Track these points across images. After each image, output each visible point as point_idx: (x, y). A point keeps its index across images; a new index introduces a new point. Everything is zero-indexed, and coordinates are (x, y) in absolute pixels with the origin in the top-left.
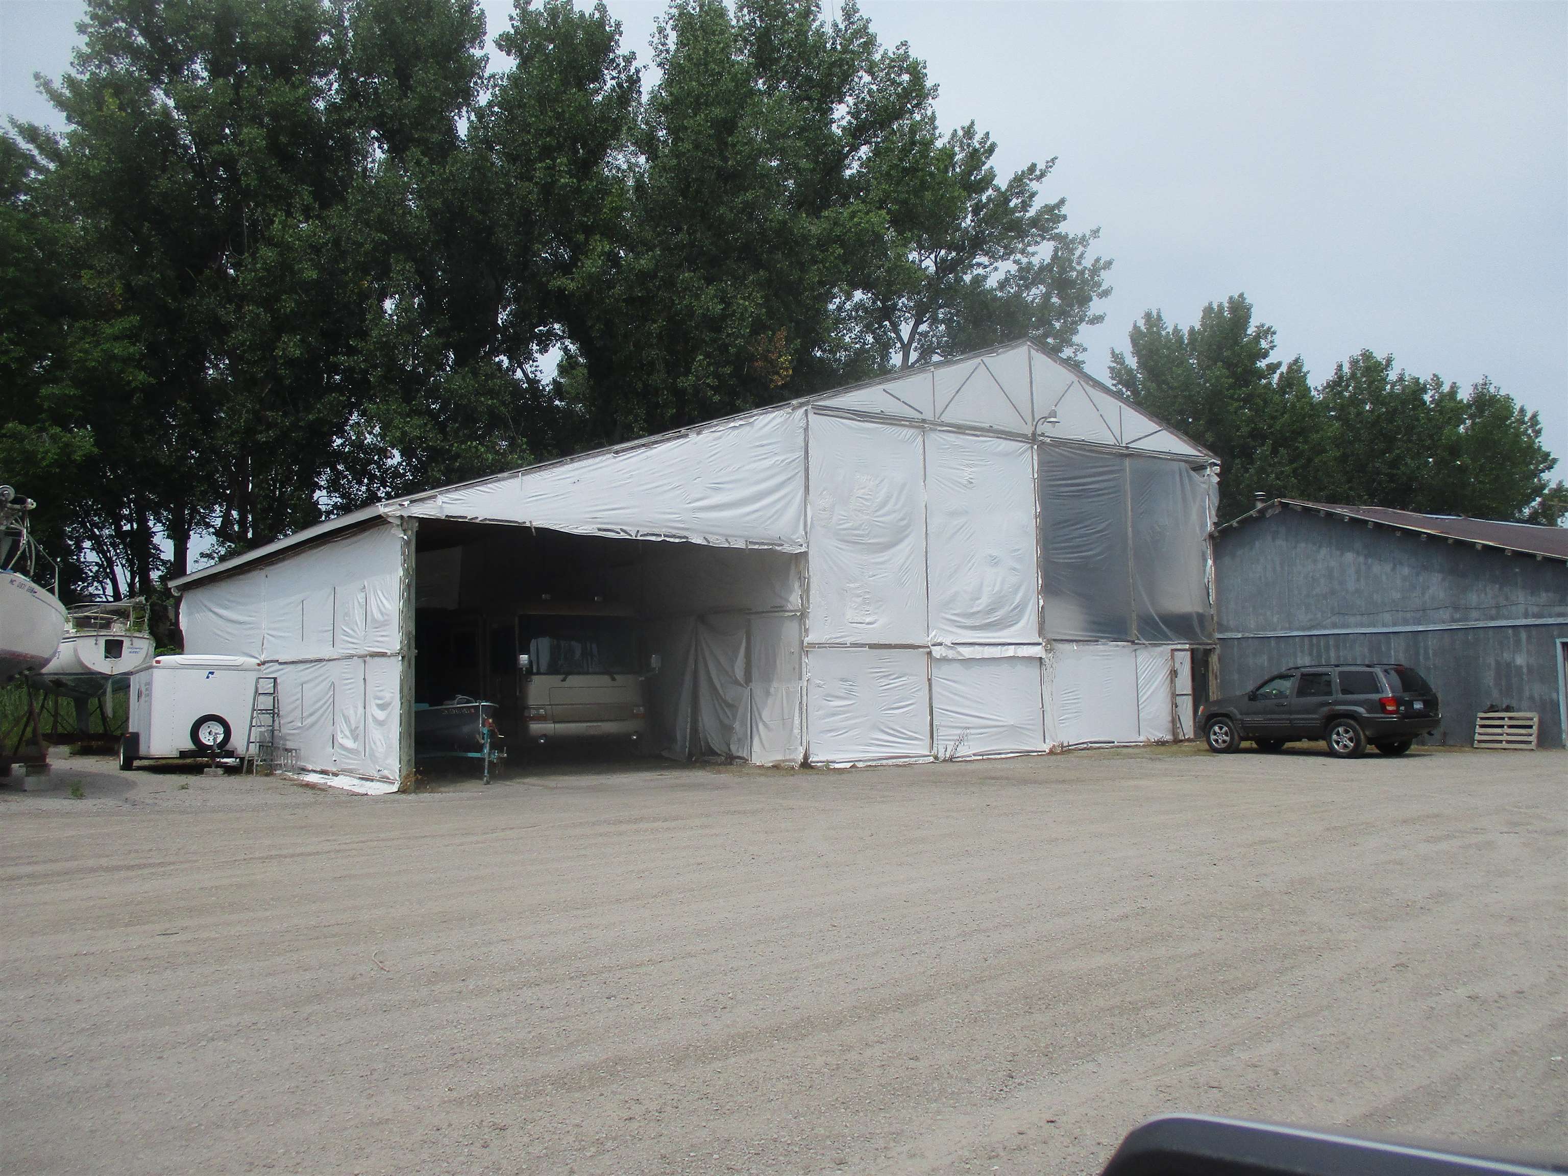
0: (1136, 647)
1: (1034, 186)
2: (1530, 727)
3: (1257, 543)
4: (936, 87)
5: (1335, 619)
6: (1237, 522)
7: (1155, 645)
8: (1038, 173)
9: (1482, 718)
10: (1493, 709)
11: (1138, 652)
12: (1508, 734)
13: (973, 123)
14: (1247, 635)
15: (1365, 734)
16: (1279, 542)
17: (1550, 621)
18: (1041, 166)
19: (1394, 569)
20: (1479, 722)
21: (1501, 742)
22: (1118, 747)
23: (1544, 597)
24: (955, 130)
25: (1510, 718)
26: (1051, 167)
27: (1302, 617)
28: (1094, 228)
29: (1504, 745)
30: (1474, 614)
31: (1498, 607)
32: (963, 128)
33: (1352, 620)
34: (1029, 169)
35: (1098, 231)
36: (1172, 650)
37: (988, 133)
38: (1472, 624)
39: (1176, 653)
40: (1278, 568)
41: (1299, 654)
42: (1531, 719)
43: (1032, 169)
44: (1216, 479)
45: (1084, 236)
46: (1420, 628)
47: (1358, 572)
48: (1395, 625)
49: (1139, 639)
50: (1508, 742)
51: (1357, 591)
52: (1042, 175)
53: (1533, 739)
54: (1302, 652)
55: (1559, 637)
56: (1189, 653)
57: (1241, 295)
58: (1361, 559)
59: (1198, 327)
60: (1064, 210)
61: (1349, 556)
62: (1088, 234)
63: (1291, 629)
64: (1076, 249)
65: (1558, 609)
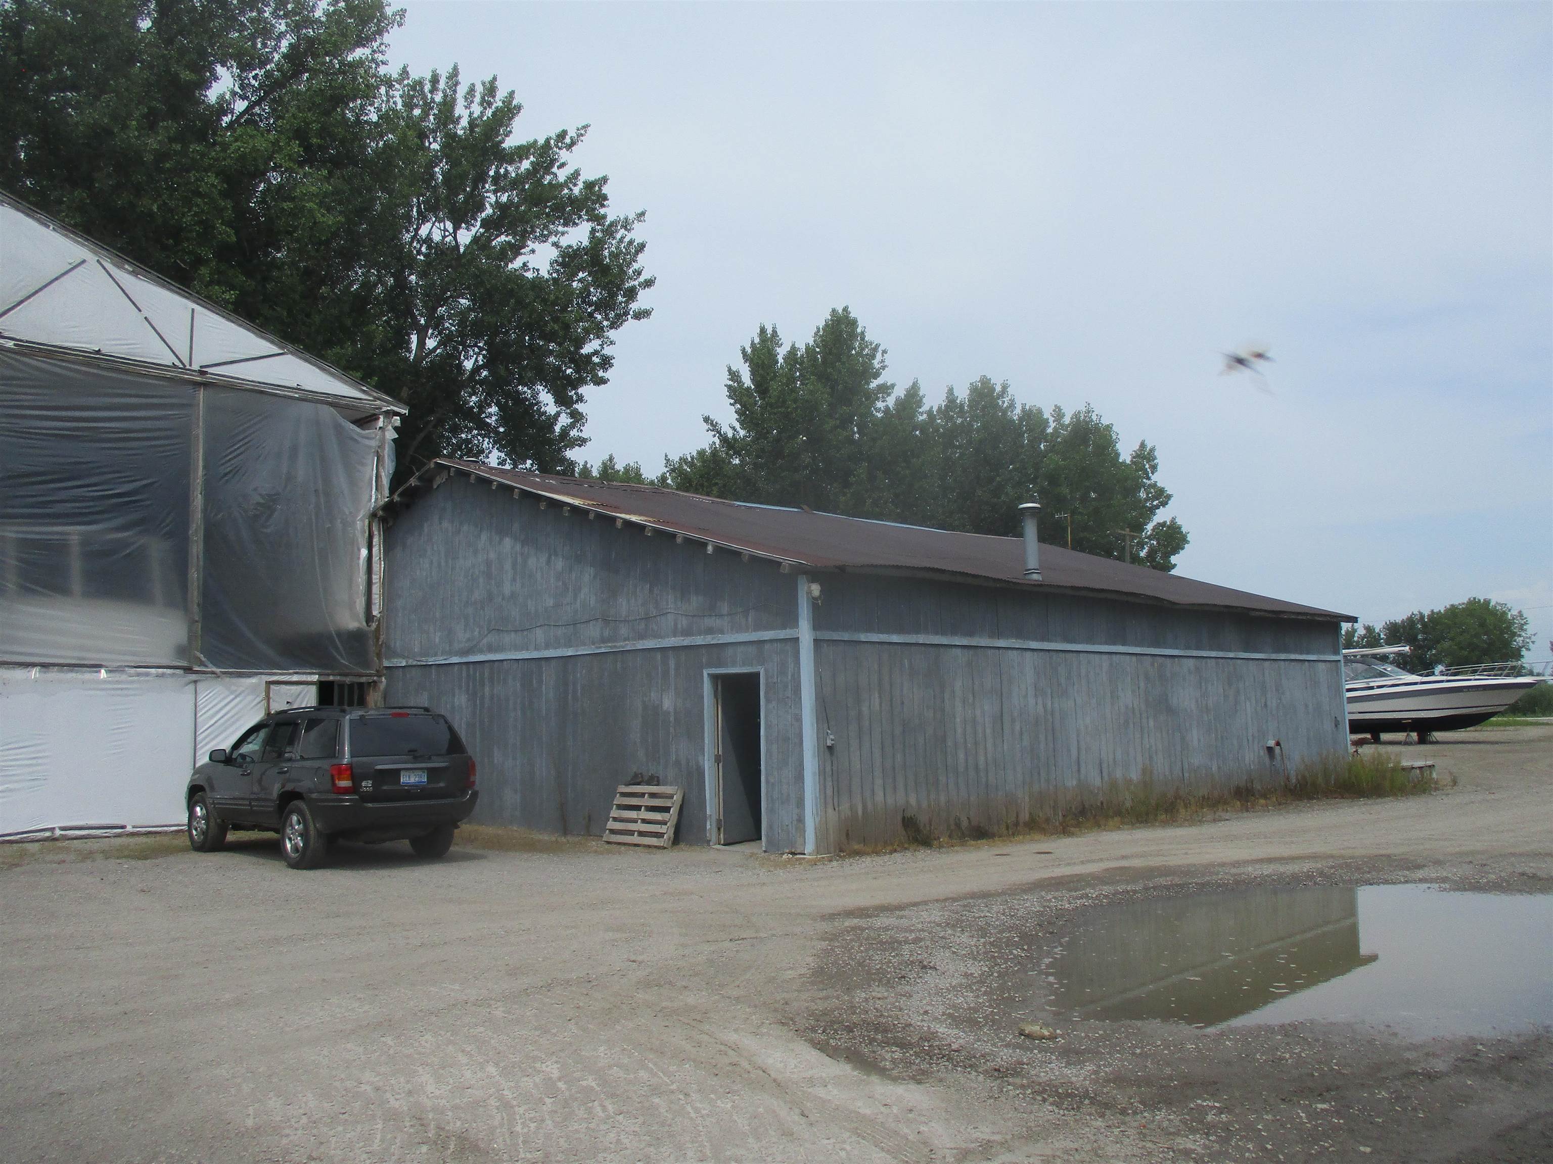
0: (194, 677)
1: (564, 155)
2: (666, 809)
3: (426, 525)
4: (402, 13)
5: (491, 638)
6: (400, 495)
7: (240, 675)
8: (568, 140)
9: (624, 795)
10: (637, 780)
11: (200, 686)
12: (644, 821)
13: (495, 79)
14: (411, 662)
15: (315, 826)
16: (446, 524)
17: (699, 640)
18: (572, 133)
19: (548, 562)
20: (619, 800)
21: (631, 833)
22: (133, 834)
23: (696, 601)
24: (473, 85)
25: (653, 795)
26: (582, 135)
27: (462, 636)
28: (639, 211)
29: (636, 839)
30: (624, 630)
31: (647, 618)
32: (483, 84)
33: (507, 639)
34: (558, 136)
35: (643, 214)
36: (269, 683)
37: (513, 92)
38: (623, 646)
39: (272, 687)
40: (443, 564)
41: (457, 691)
42: (671, 797)
43: (562, 135)
44: (391, 435)
45: (626, 219)
46: (570, 652)
47: (514, 564)
48: (547, 646)
49: (202, 664)
50: (641, 834)
51: (513, 595)
52: (573, 143)
53: (668, 830)
54: (460, 687)
55: (710, 665)
56: (313, 689)
57: (845, 309)
58: (518, 547)
59: (811, 343)
60: (605, 190)
61: (508, 542)
62: (631, 216)
63: (451, 653)
64: (617, 231)
65: (709, 622)
